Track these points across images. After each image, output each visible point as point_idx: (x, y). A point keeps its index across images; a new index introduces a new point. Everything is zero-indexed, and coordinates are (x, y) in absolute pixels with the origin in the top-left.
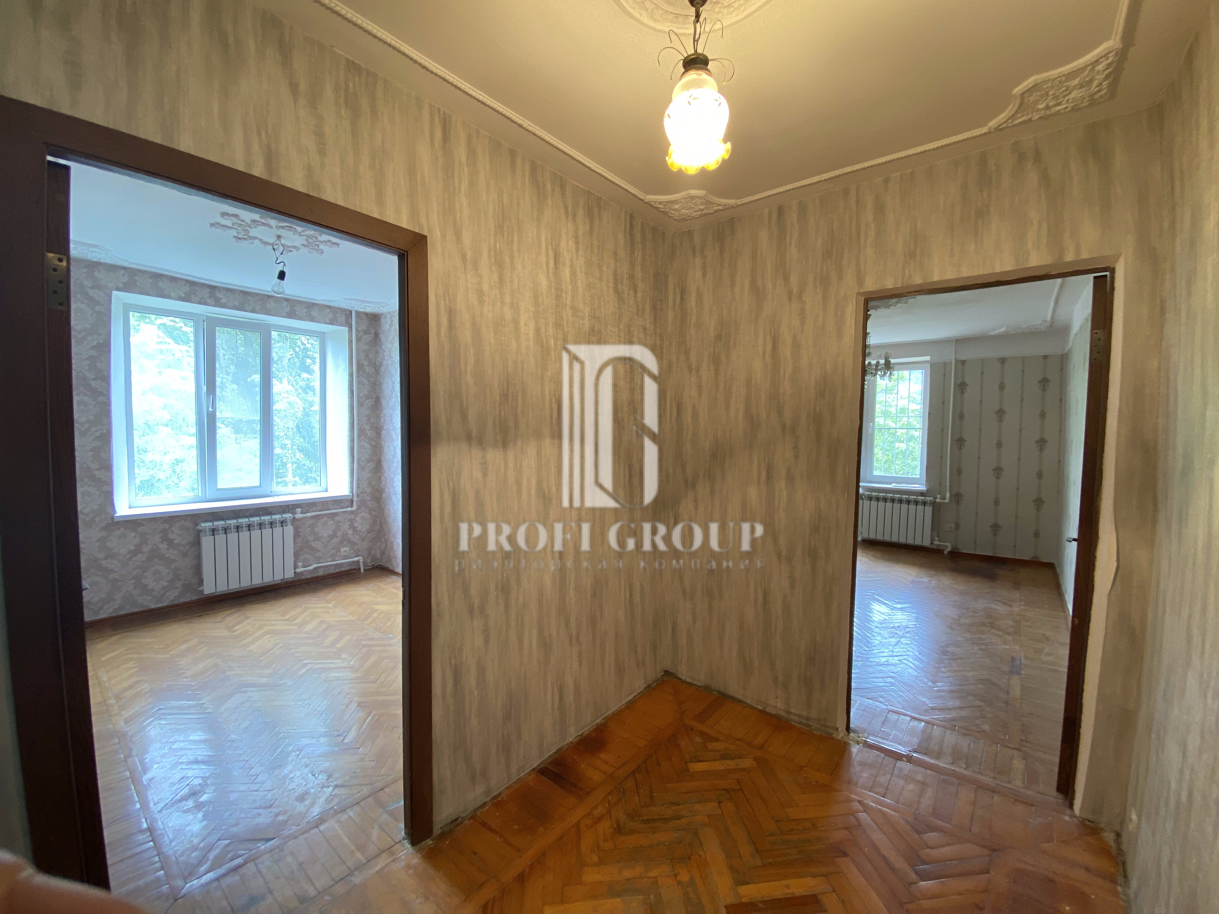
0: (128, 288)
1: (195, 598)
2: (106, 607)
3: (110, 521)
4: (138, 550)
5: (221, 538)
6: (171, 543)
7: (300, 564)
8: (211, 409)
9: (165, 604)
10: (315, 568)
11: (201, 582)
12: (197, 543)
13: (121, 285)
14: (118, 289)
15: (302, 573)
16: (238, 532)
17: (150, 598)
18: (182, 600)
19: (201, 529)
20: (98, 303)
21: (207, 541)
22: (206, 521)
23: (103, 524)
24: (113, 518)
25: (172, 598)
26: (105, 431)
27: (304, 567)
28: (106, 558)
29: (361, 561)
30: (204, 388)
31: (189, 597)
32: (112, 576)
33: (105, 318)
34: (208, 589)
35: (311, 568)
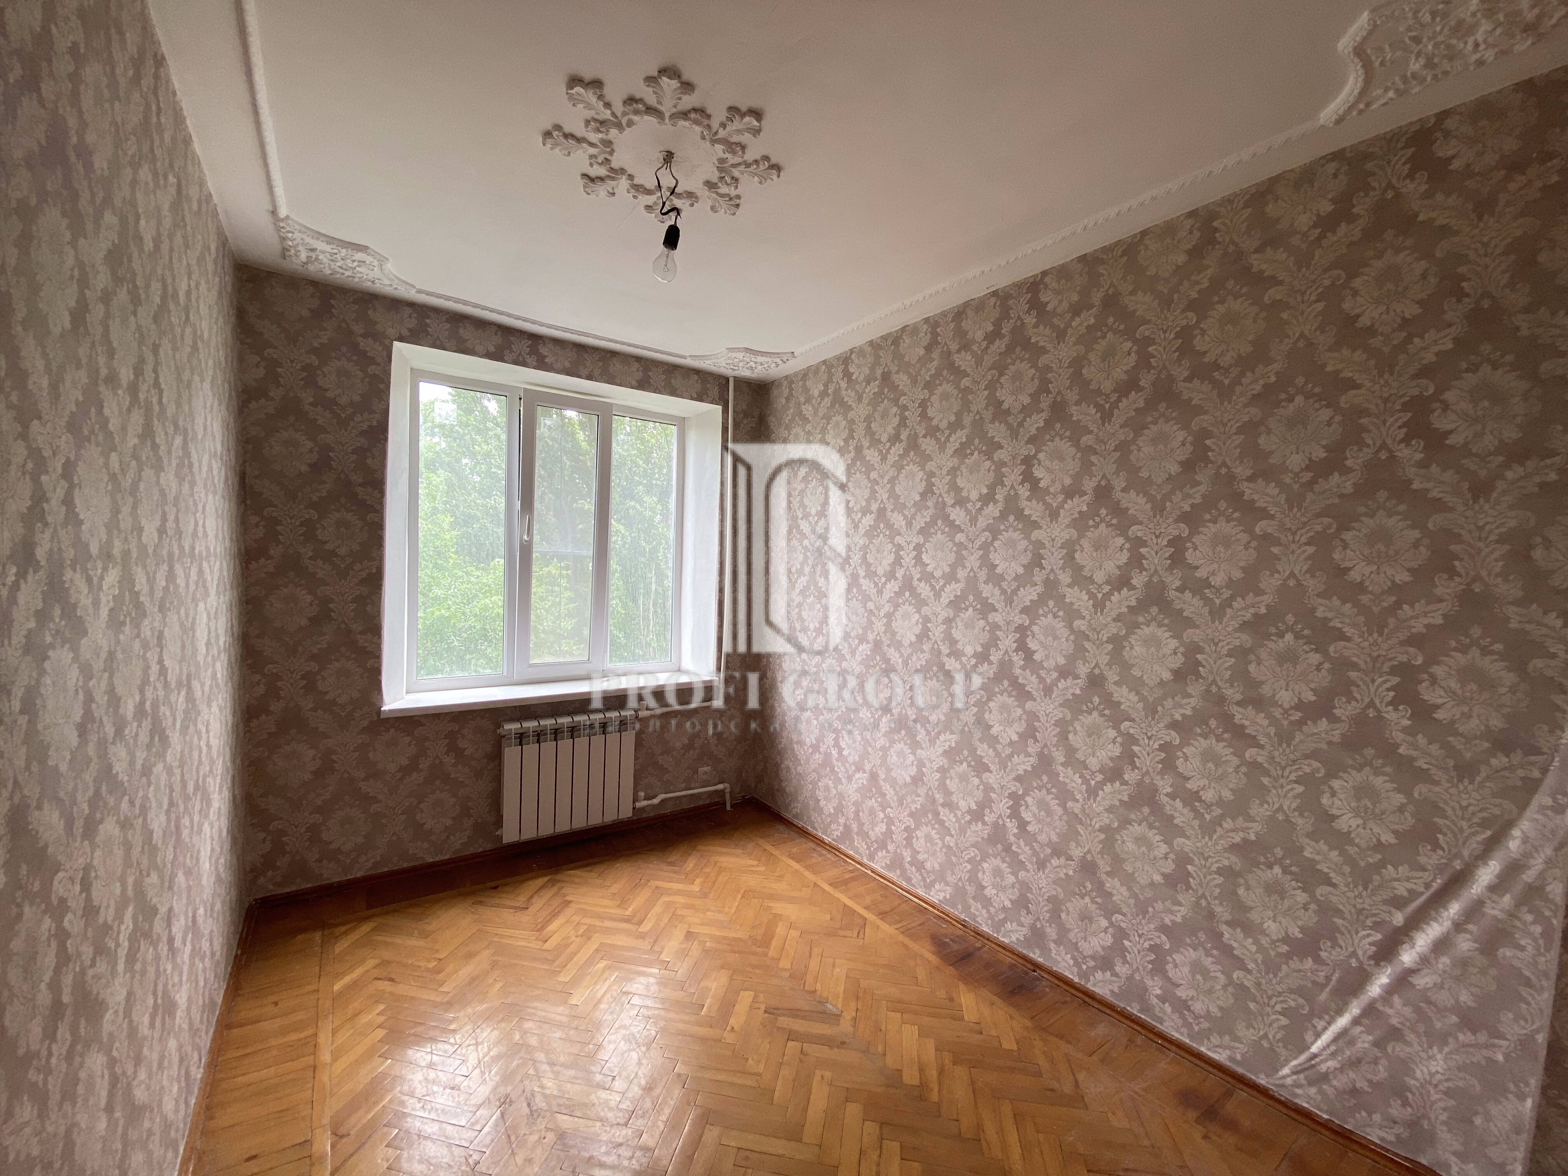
0: (415, 337)
1: (489, 847)
2: (363, 858)
3: (375, 718)
4: (412, 767)
5: (531, 749)
6: (459, 753)
7: (642, 794)
8: (525, 537)
9: (447, 857)
10: (662, 801)
11: (499, 822)
12: (496, 757)
13: (406, 333)
14: (401, 339)
15: (643, 809)
16: (556, 740)
17: (426, 845)
18: (472, 850)
19: (504, 733)
20: (372, 361)
21: (511, 754)
22: (512, 720)
23: (365, 723)
24: (379, 712)
25: (458, 846)
26: (374, 571)
27: (647, 798)
28: (366, 779)
29: (728, 790)
30: (518, 505)
31: (482, 846)
32: (374, 808)
33: (382, 386)
34: (510, 834)
35: (656, 801)
